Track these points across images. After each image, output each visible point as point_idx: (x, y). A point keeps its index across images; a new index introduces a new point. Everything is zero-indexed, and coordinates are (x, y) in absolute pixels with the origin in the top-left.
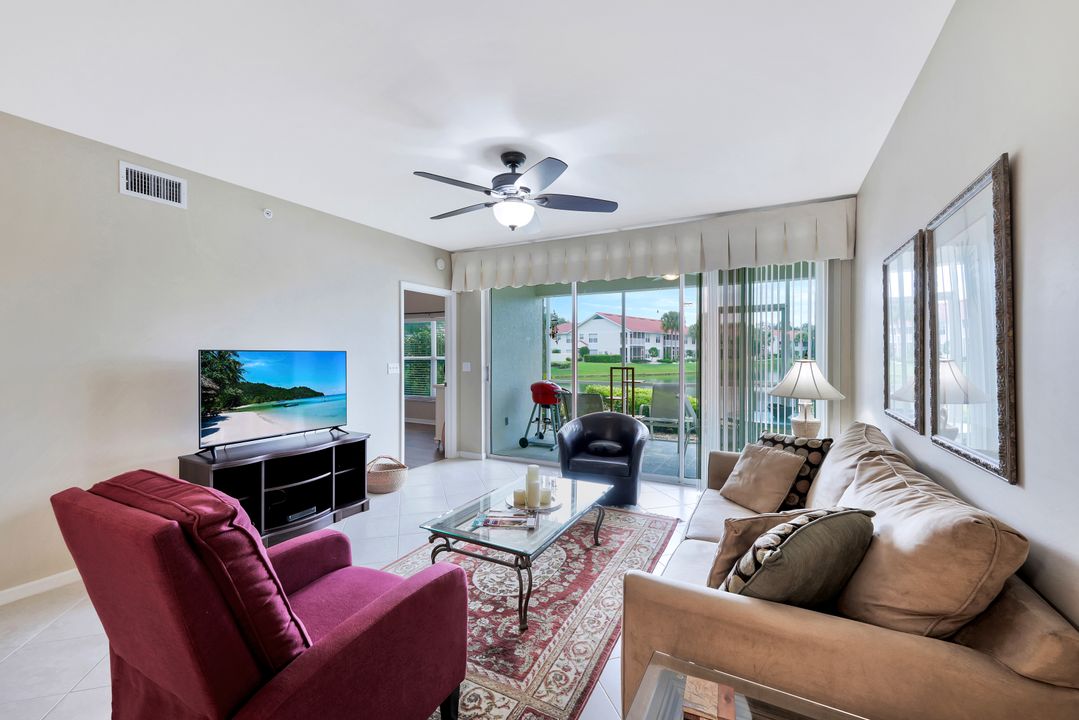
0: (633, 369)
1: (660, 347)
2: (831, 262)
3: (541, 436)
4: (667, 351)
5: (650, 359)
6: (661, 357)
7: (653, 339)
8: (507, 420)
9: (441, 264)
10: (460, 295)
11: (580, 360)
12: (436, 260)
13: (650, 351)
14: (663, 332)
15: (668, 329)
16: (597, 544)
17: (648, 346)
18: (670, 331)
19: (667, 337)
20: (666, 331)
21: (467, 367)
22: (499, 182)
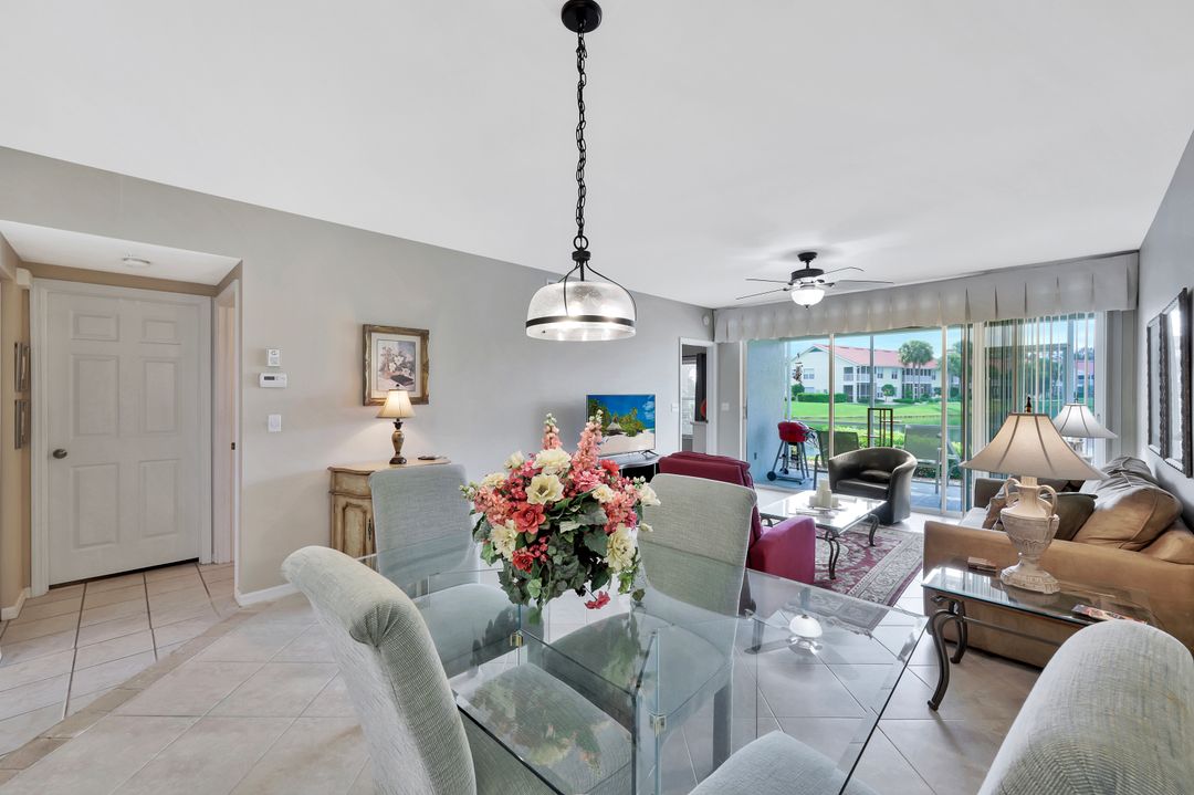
0: (891, 410)
1: (897, 384)
2: (1111, 314)
3: (786, 472)
4: (907, 389)
5: (884, 398)
6: (899, 395)
7: (887, 375)
8: (755, 455)
9: (707, 321)
10: (719, 345)
11: (793, 399)
12: (703, 318)
13: (883, 389)
14: (903, 366)
15: (908, 361)
16: (872, 545)
17: (880, 383)
18: (911, 365)
19: (907, 372)
20: (906, 364)
21: (725, 407)
22: (797, 275)
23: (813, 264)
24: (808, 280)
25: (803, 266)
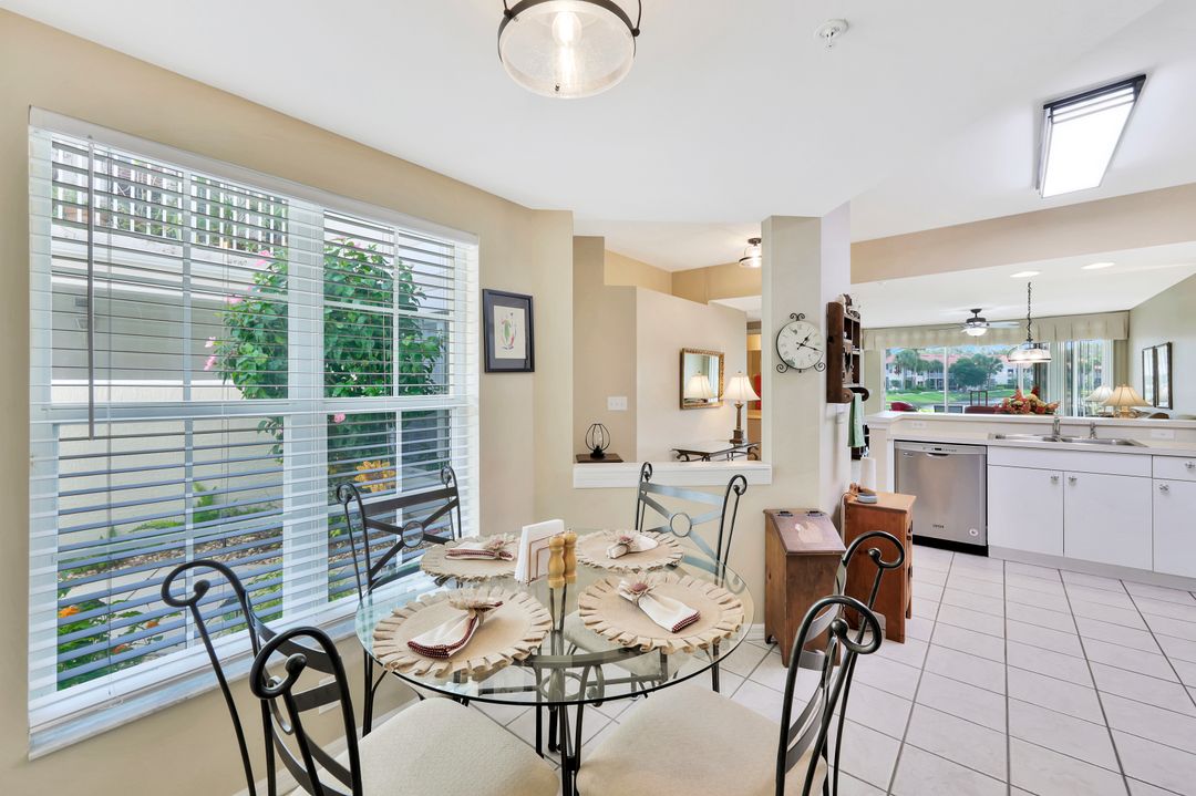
22: (969, 321)
23: (979, 315)
24: (977, 323)
25: (973, 315)
